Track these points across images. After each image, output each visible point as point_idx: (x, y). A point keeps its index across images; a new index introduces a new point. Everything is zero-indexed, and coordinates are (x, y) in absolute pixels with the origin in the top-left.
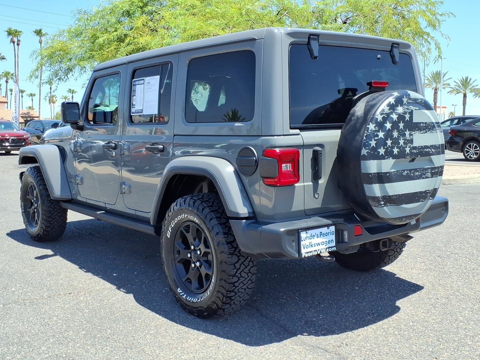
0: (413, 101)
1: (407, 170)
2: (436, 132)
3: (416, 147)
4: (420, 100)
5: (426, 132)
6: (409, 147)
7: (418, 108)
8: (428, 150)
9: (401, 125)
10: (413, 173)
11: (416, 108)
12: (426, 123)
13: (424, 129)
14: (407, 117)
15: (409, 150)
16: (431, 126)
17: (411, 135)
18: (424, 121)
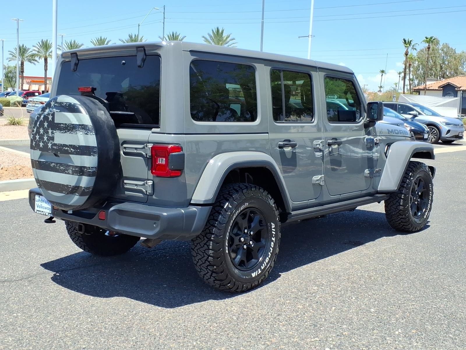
0: (59, 104)
1: (55, 163)
2: (75, 133)
3: (56, 144)
4: (65, 104)
5: (66, 132)
6: (51, 143)
7: (59, 111)
8: (66, 148)
9: (46, 124)
10: (59, 166)
11: (58, 111)
12: (66, 124)
13: (64, 130)
14: (50, 118)
15: (51, 146)
16: (70, 127)
17: (52, 133)
18: (64, 123)
